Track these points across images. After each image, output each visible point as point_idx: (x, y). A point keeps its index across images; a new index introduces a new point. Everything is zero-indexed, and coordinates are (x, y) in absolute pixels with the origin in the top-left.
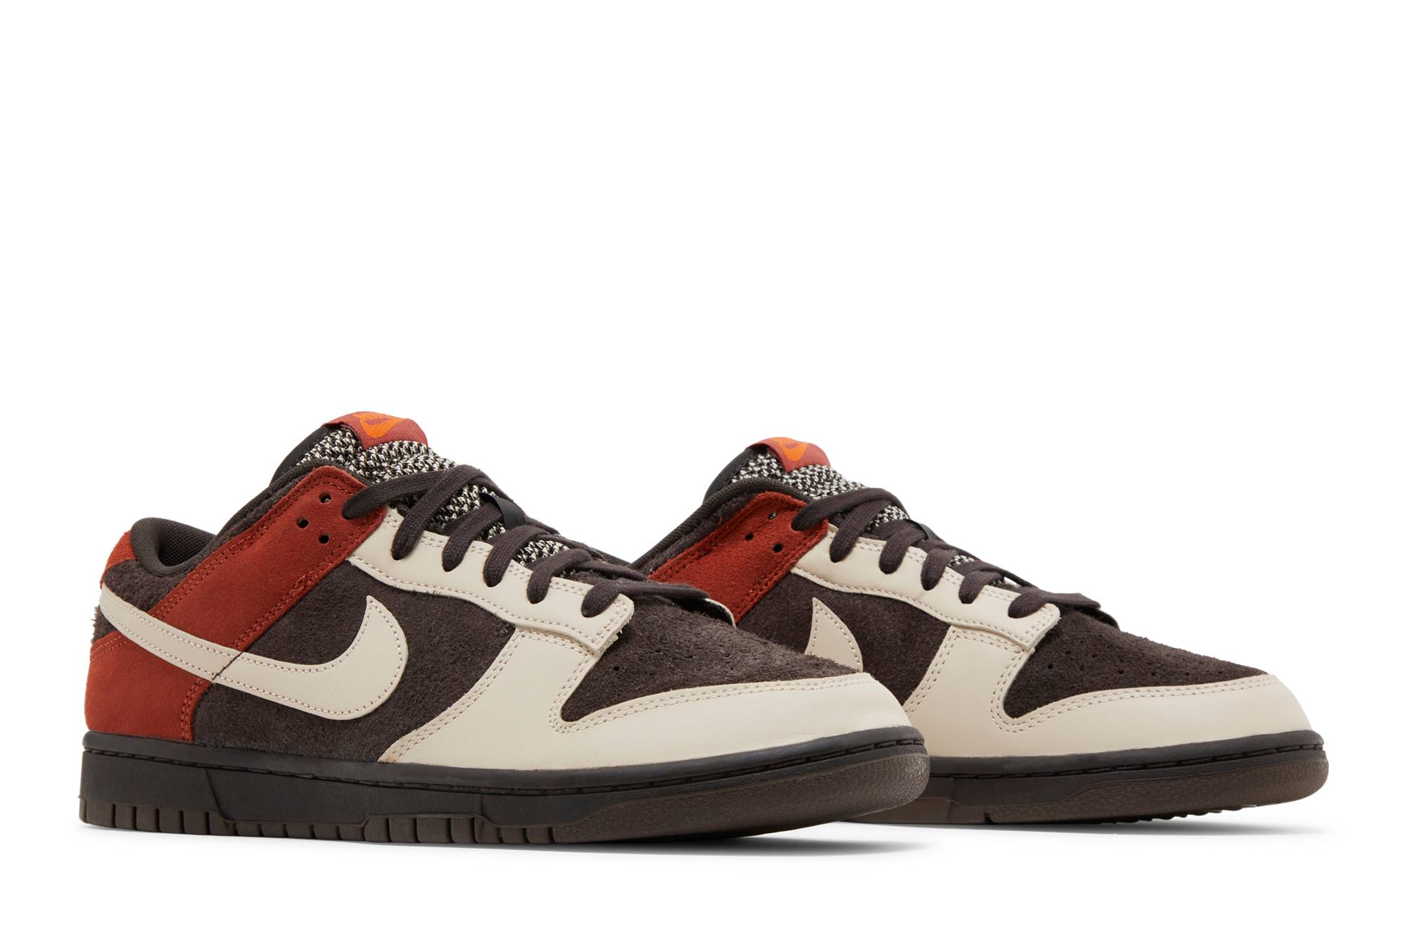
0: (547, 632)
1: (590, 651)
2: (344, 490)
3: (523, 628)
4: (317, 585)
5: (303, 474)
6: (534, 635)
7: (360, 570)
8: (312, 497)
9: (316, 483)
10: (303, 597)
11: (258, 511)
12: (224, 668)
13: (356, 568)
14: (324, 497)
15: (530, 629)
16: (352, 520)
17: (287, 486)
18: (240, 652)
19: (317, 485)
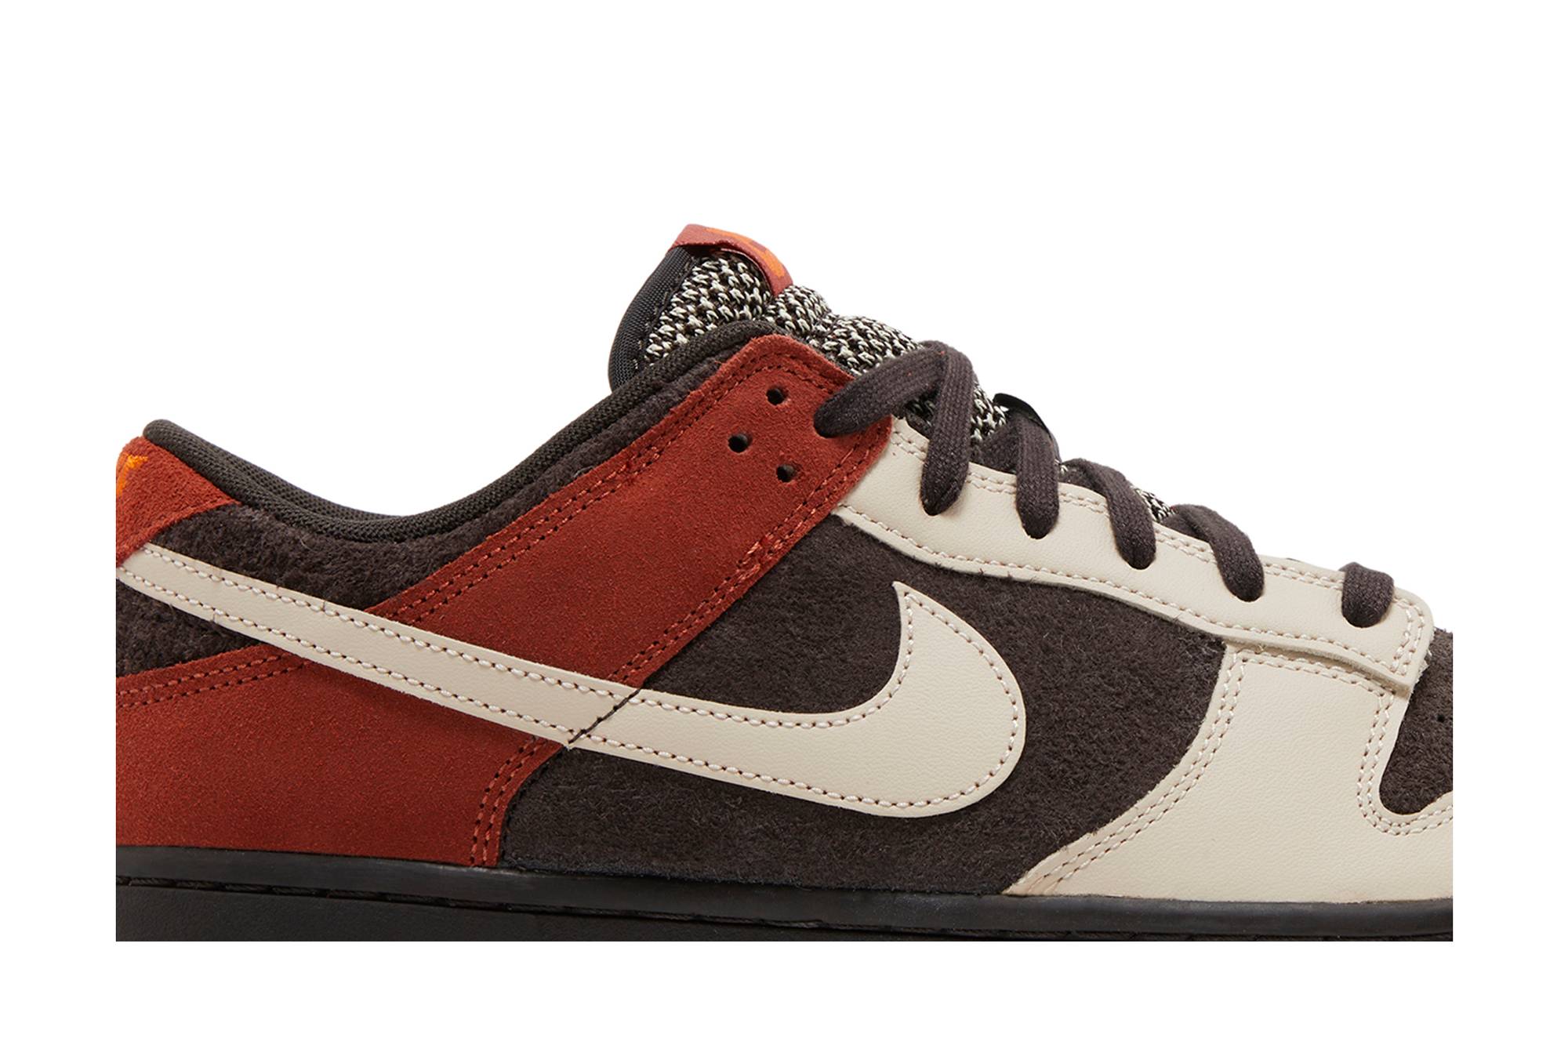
0: (1294, 654)
1: (1391, 688)
2: (810, 381)
3: (1242, 645)
4: (784, 560)
5: (730, 347)
6: (1267, 658)
7: (863, 534)
8: (753, 394)
9: (757, 366)
10: (759, 584)
11: (641, 418)
12: (600, 720)
13: (854, 528)
14: (776, 396)
15: (1256, 648)
16: (836, 440)
17: (695, 372)
18: (635, 690)
19: (757, 371)
